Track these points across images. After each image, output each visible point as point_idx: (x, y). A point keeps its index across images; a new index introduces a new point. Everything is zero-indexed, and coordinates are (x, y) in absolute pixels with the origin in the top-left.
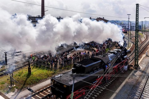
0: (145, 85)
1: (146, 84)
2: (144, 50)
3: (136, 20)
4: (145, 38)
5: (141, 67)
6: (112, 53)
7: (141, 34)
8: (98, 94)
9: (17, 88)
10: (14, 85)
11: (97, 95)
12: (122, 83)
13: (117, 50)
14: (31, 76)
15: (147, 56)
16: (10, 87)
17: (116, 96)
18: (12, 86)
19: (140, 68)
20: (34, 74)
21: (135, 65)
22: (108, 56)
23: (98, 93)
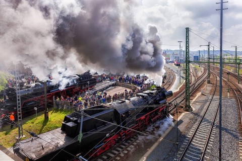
1: (197, 130)
2: (199, 87)
3: (186, 48)
4: (203, 72)
5: (194, 109)
7: (198, 67)
10: (24, 136)
11: (134, 145)
14: (48, 123)
15: (203, 95)
16: (17, 138)
17: (158, 146)
18: (21, 137)
19: (192, 110)
20: (52, 120)
21: (186, 106)
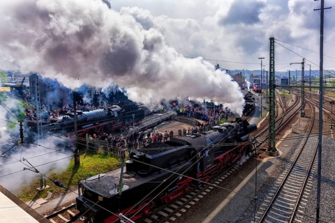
0: (283, 184)
2: (289, 122)
3: (271, 67)
4: (295, 101)
5: (281, 153)
6: (216, 129)
7: (287, 94)
8: (197, 200)
9: (51, 191)
10: (48, 186)
11: (195, 201)
12: (242, 180)
13: (227, 124)
14: (79, 170)
15: (294, 132)
16: (39, 189)
17: (229, 203)
18: (43, 187)
19: (278, 154)
20: (85, 166)
21: (270, 149)
22: (206, 136)
23: (198, 198)
